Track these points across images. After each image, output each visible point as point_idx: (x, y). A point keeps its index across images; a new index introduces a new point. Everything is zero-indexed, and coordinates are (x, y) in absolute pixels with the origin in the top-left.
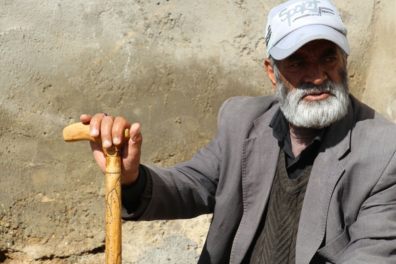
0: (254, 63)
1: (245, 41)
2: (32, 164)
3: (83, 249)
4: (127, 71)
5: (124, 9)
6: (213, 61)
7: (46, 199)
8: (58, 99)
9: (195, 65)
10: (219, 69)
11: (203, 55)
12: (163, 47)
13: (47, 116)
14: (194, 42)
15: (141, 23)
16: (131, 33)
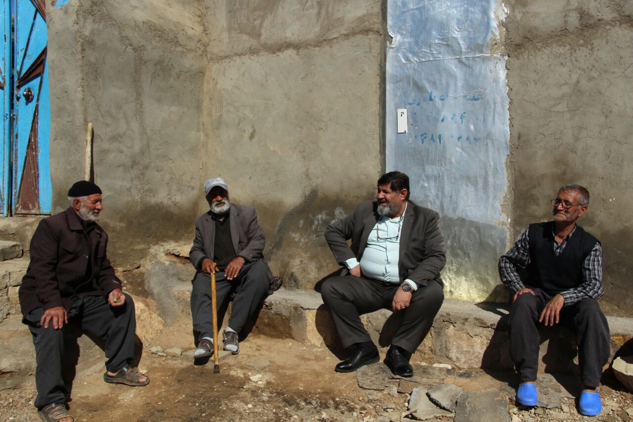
0: (171, 203)
1: (169, 196)
2: (115, 240)
3: (134, 267)
4: (139, 207)
5: (137, 187)
6: (162, 203)
7: (120, 252)
8: (121, 218)
9: (157, 205)
10: (163, 205)
11: (159, 201)
12: (148, 199)
13: (118, 224)
14: (156, 197)
15: (142, 191)
16: (139, 195)
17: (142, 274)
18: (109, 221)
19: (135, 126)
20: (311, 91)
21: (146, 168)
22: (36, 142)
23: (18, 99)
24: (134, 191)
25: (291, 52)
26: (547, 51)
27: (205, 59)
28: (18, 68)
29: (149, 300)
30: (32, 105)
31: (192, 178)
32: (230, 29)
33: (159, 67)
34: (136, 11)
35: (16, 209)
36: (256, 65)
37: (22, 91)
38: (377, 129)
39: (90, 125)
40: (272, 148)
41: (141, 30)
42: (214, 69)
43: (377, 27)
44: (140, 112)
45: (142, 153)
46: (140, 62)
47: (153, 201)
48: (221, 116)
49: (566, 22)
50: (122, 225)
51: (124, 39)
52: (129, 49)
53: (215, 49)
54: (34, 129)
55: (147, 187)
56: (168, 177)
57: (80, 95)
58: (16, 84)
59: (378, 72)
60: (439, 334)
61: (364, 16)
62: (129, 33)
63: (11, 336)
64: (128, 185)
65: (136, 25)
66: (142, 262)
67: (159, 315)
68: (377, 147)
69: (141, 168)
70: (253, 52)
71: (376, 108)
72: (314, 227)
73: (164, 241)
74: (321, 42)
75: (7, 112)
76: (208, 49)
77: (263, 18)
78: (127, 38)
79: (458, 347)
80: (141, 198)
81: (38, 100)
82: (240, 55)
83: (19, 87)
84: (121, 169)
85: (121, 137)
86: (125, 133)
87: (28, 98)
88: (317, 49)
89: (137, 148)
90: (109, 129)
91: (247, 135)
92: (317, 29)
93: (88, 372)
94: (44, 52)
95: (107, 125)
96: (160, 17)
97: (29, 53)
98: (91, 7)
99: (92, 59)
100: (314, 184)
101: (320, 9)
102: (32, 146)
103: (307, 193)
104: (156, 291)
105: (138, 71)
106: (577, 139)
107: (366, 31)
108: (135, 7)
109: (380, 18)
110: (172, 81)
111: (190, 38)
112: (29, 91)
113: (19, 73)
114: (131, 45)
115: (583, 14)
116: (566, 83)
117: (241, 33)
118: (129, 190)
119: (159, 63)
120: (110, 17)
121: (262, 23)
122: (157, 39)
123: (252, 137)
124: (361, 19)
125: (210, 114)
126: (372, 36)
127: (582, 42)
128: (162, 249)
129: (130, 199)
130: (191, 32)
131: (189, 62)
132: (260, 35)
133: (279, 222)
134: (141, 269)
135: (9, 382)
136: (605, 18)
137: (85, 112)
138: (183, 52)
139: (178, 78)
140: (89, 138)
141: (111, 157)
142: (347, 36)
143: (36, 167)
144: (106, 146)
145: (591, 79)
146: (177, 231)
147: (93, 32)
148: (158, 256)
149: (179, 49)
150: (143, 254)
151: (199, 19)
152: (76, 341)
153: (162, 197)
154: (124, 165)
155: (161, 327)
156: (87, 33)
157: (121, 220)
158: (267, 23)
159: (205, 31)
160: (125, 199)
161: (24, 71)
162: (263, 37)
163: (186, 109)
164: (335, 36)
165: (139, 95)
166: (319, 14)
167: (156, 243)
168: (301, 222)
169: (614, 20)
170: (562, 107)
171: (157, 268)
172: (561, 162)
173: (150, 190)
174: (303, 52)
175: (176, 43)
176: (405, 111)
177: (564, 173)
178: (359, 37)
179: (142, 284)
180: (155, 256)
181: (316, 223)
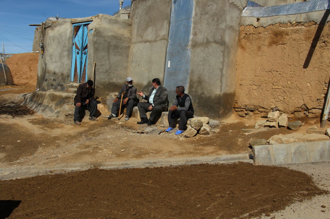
1: (117, 80)
2: (100, 91)
3: (104, 98)
4: (107, 83)
10: (115, 83)
17: (106, 99)
18: (99, 86)
19: (107, 62)
20: (152, 54)
21: (110, 73)
22: (86, 65)
23: (83, 54)
24: (106, 79)
25: (148, 43)
26: (199, 48)
27: (130, 43)
28: (83, 46)
29: (106, 105)
30: (86, 55)
31: (124, 76)
32: (137, 35)
33: (115, 47)
34: (109, 33)
35: (81, 81)
36: (141, 46)
37: (84, 52)
38: (164, 66)
39: (95, 62)
40: (142, 69)
41: (110, 38)
42: (132, 46)
43: (167, 38)
44: (109, 59)
45: (109, 69)
46: (109, 46)
47: (111, 81)
48: (133, 59)
49: (204, 41)
50: (102, 87)
51: (105, 41)
52: (106, 43)
53: (133, 40)
54: (86, 62)
55: (110, 78)
56: (116, 75)
57: (93, 55)
58: (83, 50)
59: (165, 51)
60: (162, 118)
61: (164, 35)
62: (106, 39)
63: (72, 107)
64: (105, 77)
65: (109, 37)
66: (107, 97)
67: (108, 109)
68: (163, 71)
69: (108, 73)
70: (141, 42)
71: (164, 60)
72: (149, 91)
73: (114, 92)
74: (155, 41)
75: (81, 57)
76: (132, 40)
77: (144, 32)
78: (106, 40)
79: (165, 121)
80: (108, 80)
81: (87, 54)
82: (138, 43)
83: (83, 51)
84: (103, 73)
85: (103, 65)
86: (104, 64)
87: (85, 53)
88: (154, 43)
89: (107, 68)
90: (100, 63)
91: (137, 65)
92: (154, 37)
93: (86, 117)
94: (87, 44)
95: (99, 62)
96: (116, 33)
97: (86, 42)
98: (96, 34)
99: (96, 46)
100: (150, 79)
101: (156, 31)
102: (85, 66)
103: (148, 81)
104: (108, 104)
105: (109, 48)
106: (203, 72)
107: (164, 39)
108: (109, 32)
109: (168, 36)
110: (119, 50)
111: (125, 38)
112: (85, 52)
113: (84, 47)
114: (107, 42)
115: (207, 39)
116: (202, 57)
117: (139, 36)
118: (105, 78)
119: (115, 45)
120: (101, 35)
121: (144, 34)
122: (115, 39)
123: (138, 66)
124: (164, 36)
125: (130, 59)
126: (165, 40)
127: (206, 46)
128: (113, 94)
129: (105, 80)
130: (126, 36)
131: (125, 44)
132: (143, 37)
133: (142, 89)
134: (106, 98)
135: (71, 116)
136: (211, 41)
137: (94, 59)
138: (123, 42)
139: (121, 49)
140: (94, 66)
141: (100, 70)
142: (160, 40)
143: (85, 71)
144: (99, 67)
145: (207, 57)
146: (119, 90)
147: (96, 40)
148: (112, 96)
149: (122, 41)
150: (108, 95)
151: (130, 32)
152: (85, 111)
153: (114, 80)
154: (104, 72)
155: (107, 112)
156: (95, 40)
157: (102, 86)
158: (145, 34)
159: (131, 35)
160: (104, 80)
161: (85, 47)
162: (143, 38)
163: (123, 57)
164: (158, 40)
165: (109, 54)
166: (155, 33)
167: (112, 92)
168: (146, 89)
169: (213, 42)
170: (201, 63)
171: (111, 98)
172: (199, 78)
173: (111, 79)
174: (151, 43)
175: (121, 39)
176: (170, 61)
177: (200, 81)
178: (163, 40)
179: (105, 102)
180: (111, 95)
181: (149, 90)
